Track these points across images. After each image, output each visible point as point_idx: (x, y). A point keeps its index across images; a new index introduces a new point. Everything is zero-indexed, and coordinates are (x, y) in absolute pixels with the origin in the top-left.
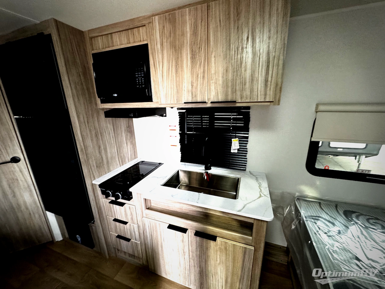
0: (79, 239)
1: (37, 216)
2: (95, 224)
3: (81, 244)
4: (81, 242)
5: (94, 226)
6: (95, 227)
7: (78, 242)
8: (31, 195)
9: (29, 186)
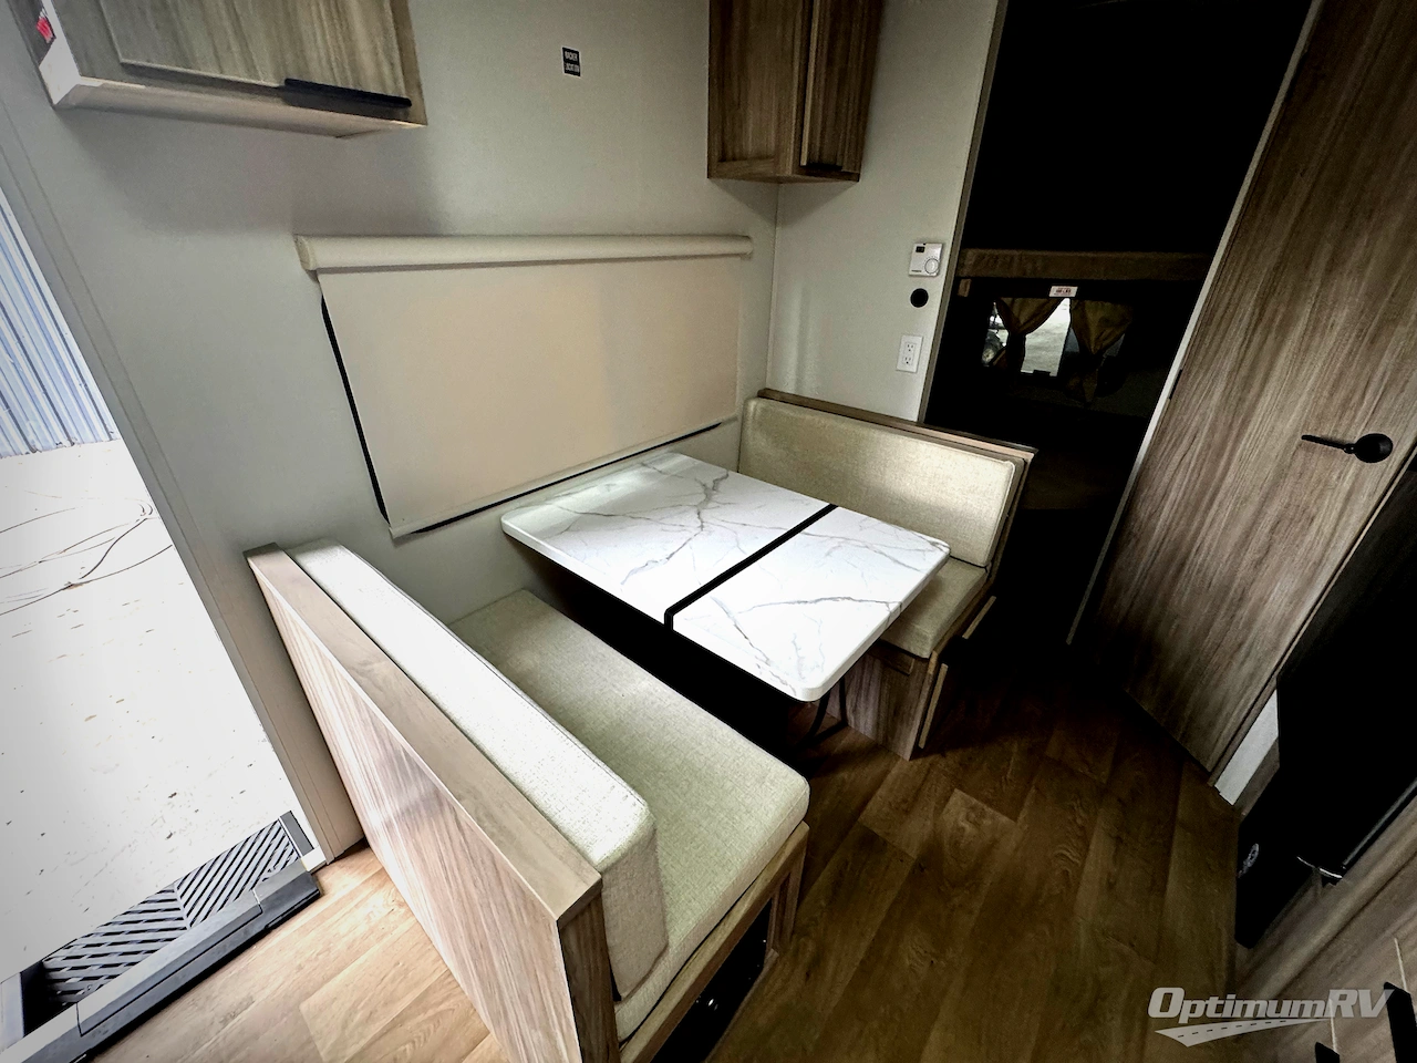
0: (1249, 863)
1: (1248, 667)
2: (1324, 894)
3: (1237, 879)
4: (1244, 876)
5: (1316, 890)
6: (1315, 902)
7: (1240, 866)
8: (1297, 598)
9: (1319, 564)
